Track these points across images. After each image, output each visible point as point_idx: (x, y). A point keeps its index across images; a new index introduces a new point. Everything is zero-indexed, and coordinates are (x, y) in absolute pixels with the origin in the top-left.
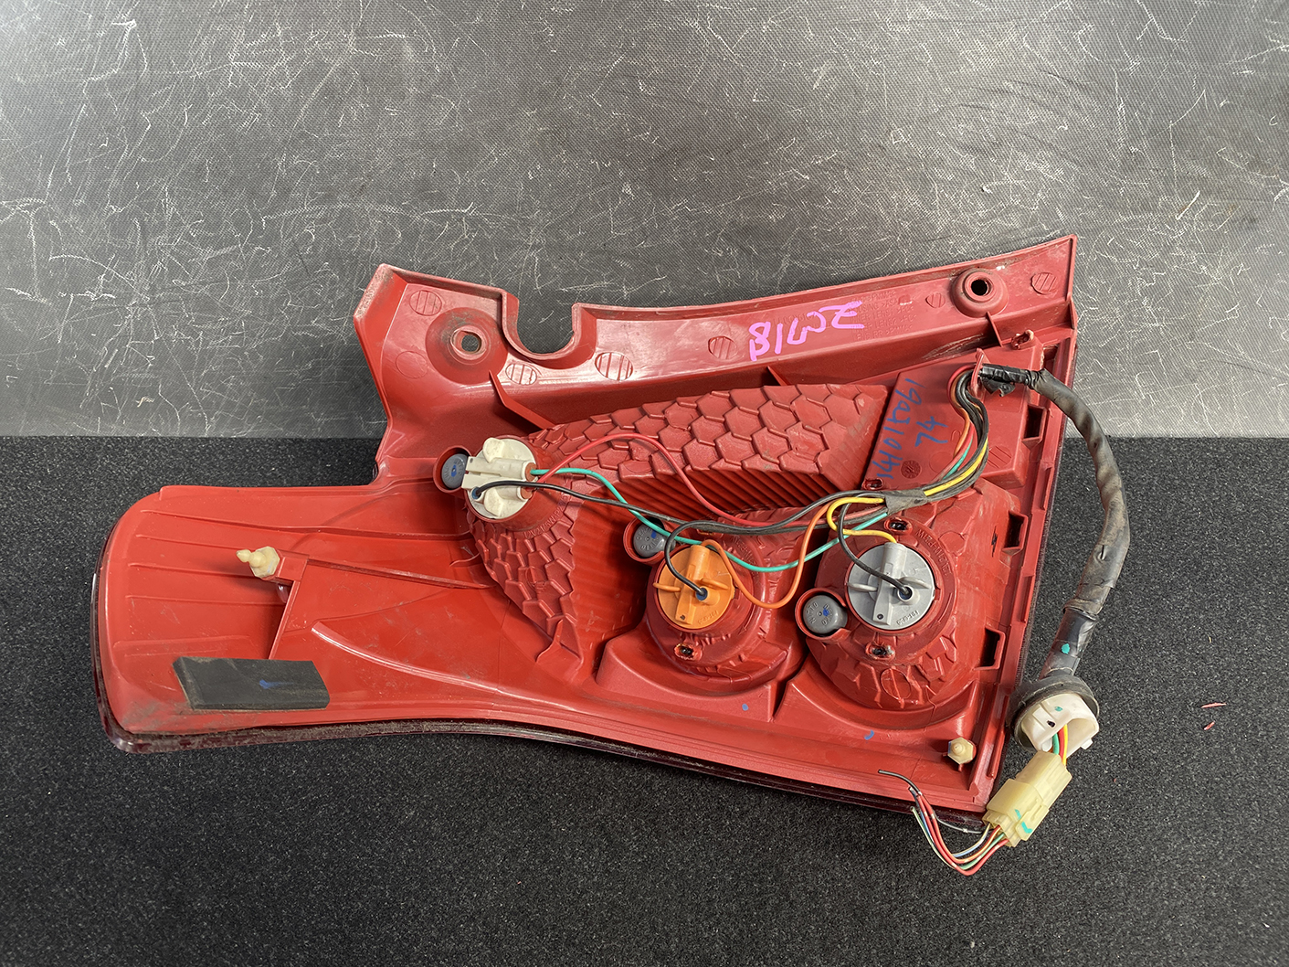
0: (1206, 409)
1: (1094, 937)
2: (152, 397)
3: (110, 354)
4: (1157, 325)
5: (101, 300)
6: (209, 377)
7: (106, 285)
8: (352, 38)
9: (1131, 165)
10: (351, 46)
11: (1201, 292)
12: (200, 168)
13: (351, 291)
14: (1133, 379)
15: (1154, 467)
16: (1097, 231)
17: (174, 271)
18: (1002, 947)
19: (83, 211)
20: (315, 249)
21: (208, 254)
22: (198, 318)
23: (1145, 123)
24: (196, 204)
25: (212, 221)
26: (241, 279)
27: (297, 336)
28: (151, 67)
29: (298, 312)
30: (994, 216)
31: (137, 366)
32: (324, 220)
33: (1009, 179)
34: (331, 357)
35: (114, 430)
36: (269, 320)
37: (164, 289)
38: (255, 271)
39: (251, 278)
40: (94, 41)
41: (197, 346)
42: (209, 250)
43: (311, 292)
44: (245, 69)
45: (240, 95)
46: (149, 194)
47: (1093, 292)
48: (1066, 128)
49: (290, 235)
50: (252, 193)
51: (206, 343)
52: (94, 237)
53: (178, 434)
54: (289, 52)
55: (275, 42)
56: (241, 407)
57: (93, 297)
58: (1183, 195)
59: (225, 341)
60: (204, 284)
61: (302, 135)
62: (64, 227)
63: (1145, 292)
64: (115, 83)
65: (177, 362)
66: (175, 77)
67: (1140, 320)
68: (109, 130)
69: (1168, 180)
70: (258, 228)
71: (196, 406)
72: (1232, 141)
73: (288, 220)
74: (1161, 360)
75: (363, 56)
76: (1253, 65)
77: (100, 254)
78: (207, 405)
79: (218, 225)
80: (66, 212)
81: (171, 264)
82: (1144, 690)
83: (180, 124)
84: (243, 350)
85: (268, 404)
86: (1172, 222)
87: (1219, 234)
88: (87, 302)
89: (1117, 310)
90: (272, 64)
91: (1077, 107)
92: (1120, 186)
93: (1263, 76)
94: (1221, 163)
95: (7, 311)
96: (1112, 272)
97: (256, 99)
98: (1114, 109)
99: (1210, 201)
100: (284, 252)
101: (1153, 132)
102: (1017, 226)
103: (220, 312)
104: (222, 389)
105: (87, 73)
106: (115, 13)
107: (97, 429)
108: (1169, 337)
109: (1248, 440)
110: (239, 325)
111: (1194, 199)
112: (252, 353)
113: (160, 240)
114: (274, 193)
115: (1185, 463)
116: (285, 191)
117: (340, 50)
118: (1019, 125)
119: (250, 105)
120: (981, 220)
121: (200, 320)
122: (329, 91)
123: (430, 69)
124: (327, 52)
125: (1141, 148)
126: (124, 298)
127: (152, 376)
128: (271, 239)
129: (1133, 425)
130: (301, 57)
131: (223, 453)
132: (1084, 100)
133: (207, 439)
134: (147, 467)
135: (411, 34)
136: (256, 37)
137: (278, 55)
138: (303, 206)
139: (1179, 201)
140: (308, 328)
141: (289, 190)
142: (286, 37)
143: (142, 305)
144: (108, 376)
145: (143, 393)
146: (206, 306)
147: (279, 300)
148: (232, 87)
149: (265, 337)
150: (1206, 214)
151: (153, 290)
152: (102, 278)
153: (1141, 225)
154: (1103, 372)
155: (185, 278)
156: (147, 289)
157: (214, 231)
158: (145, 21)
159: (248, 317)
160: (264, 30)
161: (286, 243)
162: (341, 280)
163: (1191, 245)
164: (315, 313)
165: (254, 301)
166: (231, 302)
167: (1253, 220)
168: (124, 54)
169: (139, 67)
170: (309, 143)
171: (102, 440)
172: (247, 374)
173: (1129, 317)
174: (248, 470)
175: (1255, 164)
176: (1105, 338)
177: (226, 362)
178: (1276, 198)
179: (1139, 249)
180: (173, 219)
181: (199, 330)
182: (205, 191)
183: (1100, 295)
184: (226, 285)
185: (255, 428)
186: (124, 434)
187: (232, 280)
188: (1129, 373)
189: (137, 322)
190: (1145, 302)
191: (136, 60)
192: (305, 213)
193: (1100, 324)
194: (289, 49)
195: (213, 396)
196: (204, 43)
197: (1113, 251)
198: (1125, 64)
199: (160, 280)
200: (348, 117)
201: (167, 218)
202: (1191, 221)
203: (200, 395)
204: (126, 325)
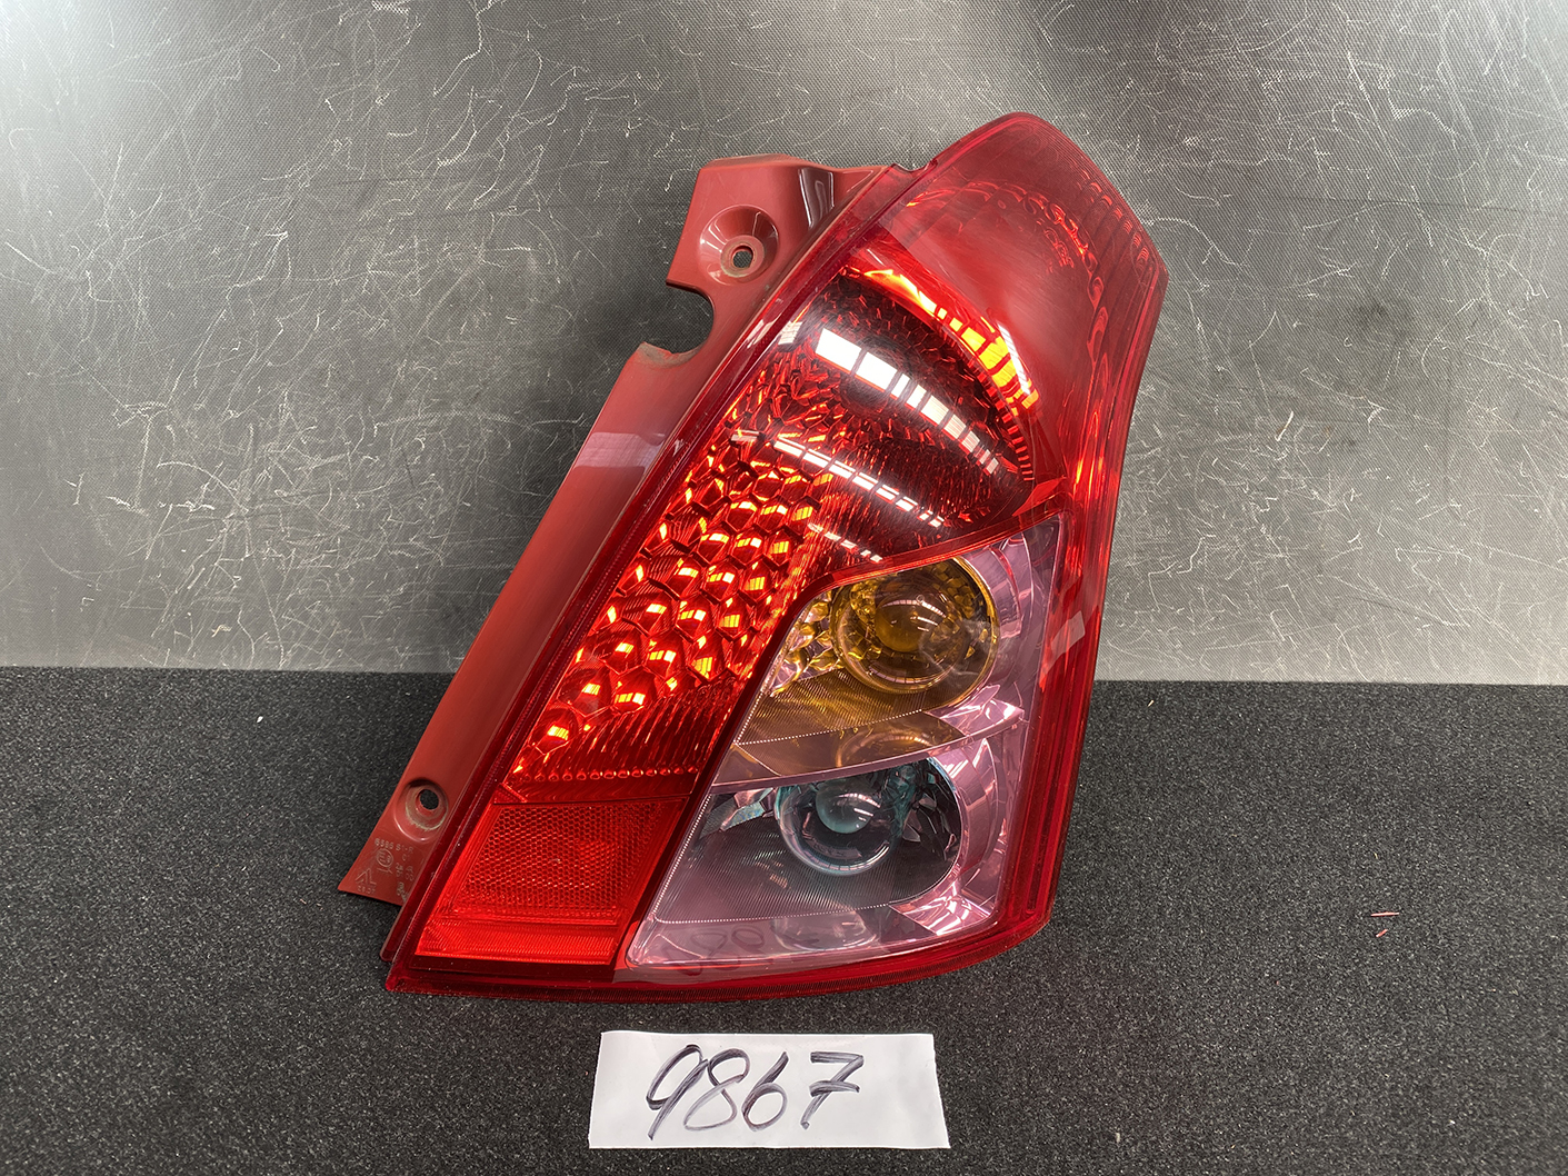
0: (1352, 654)
1: (1262, 1134)
2: (229, 625)
3: (196, 573)
4: (1281, 556)
5: (200, 512)
6: (294, 602)
7: (208, 495)
8: (482, 250)
9: (1221, 383)
10: (480, 259)
11: (1319, 519)
12: (322, 373)
13: (454, 505)
14: (1268, 618)
15: (1303, 706)
16: (1198, 450)
17: (278, 480)
18: (1153, 1143)
19: (202, 415)
20: (423, 459)
21: (315, 462)
22: (295, 533)
23: (1225, 342)
24: (312, 410)
25: (325, 427)
26: (344, 490)
27: (393, 556)
28: (293, 275)
29: (398, 528)
31: (221, 587)
32: (436, 428)
34: (425, 580)
35: (183, 663)
36: (367, 537)
37: (264, 500)
38: (360, 482)
39: (355, 489)
40: (246, 251)
41: (287, 565)
42: (318, 458)
43: (414, 505)
44: (380, 277)
45: (371, 302)
46: (270, 397)
47: (1207, 517)
49: (400, 443)
50: (369, 399)
51: (297, 562)
52: (206, 444)
53: (249, 668)
54: (422, 262)
55: (410, 253)
56: (322, 639)
57: (191, 507)
58: (1277, 416)
59: (317, 560)
60: (306, 495)
61: (425, 341)
62: (180, 432)
63: (1262, 519)
64: (258, 290)
65: (263, 583)
66: (314, 284)
67: (1262, 549)
68: (243, 334)
69: (1259, 399)
70: (369, 435)
71: (273, 636)
72: (1313, 361)
73: (400, 428)
74: (1293, 596)
75: (490, 267)
76: (1316, 288)
77: (208, 461)
78: (287, 635)
79: (330, 431)
80: (185, 418)
81: (277, 474)
82: (1306, 901)
83: (311, 329)
84: (335, 570)
85: (351, 635)
86: (1272, 443)
87: (1322, 457)
88: (183, 513)
89: (1236, 538)
90: (406, 273)
92: (1214, 404)
93: (1328, 298)
94: (1308, 383)
95: (102, 522)
96: (1222, 496)
97: (385, 305)
98: (1193, 328)
99: (1306, 423)
100: (391, 461)
101: (1235, 351)
103: (317, 527)
104: (305, 617)
105: (233, 280)
106: (271, 225)
107: (166, 660)
108: (1297, 570)
109: (1404, 685)
110: (334, 542)
111: (1290, 419)
112: (344, 576)
113: (270, 447)
114: (390, 400)
115: (1336, 703)
116: (401, 397)
117: (470, 261)
119: (379, 312)
121: (296, 536)
122: (454, 299)
123: (552, 280)
124: (457, 263)
125: (1226, 367)
126: (222, 510)
127: (234, 600)
128: (381, 447)
129: (1278, 671)
130: (433, 266)
131: (296, 683)
132: (1164, 319)
133: (280, 672)
134: (212, 694)
135: (536, 248)
136: (395, 248)
137: (412, 264)
138: (416, 413)
139: (1274, 421)
140: (406, 547)
141: (405, 396)
142: (422, 248)
143: (240, 517)
144: (189, 600)
145: (221, 620)
146: (305, 520)
147: (380, 515)
148: (365, 294)
149: (359, 557)
150: (1305, 434)
151: (254, 500)
152: (205, 488)
153: (1243, 446)
154: (1234, 609)
155: (288, 488)
156: (247, 499)
157: (325, 438)
158: (296, 232)
159: (346, 531)
160: (402, 242)
161: (394, 451)
162: (446, 493)
163: (1297, 468)
164: (414, 530)
165: (354, 515)
166: (331, 516)
167: (1352, 443)
168: (271, 262)
169: (282, 274)
170: (430, 350)
171: (167, 670)
172: (335, 599)
173: (1250, 546)
174: (321, 697)
175: (1340, 385)
176: (1229, 571)
177: (315, 584)
178: (1369, 420)
179: (1246, 471)
180: (287, 425)
181: (293, 546)
182: (324, 396)
183: (1216, 521)
184: (328, 496)
185: (333, 664)
186: (192, 667)
187: (335, 491)
188: (1263, 611)
189: (231, 537)
190: (1263, 529)
191: (280, 270)
192: (418, 421)
193: (1222, 554)
194: (423, 259)
195: (294, 625)
196: (346, 253)
197: (1219, 471)
198: (1196, 286)
199: (262, 490)
200: (470, 325)
201: (282, 424)
202: (1292, 443)
203: (281, 623)
204: (219, 539)
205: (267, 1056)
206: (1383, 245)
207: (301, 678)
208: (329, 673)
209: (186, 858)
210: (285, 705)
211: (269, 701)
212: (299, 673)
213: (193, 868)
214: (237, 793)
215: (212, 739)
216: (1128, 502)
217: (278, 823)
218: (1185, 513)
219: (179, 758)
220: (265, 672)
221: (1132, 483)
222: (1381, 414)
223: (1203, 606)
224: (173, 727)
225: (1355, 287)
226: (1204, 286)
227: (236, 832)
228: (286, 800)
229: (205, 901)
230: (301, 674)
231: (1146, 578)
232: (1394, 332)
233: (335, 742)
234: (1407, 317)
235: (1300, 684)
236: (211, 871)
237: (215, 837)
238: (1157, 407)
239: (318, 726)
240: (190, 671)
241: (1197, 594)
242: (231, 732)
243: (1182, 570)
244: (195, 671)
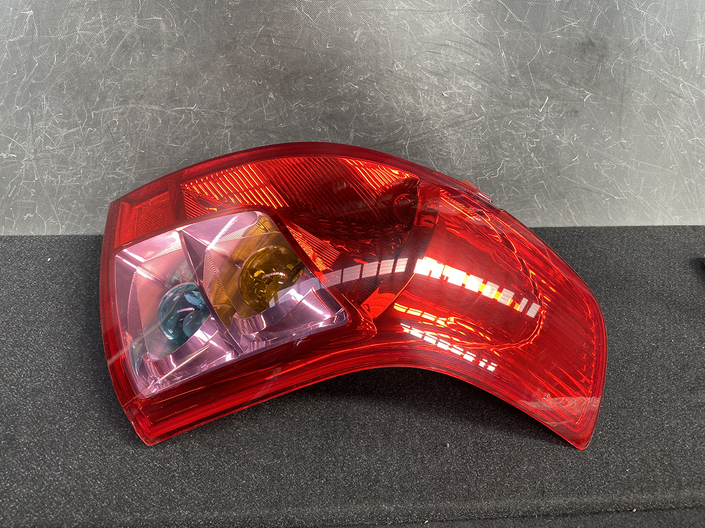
0: (573, 213)
1: (514, 441)
2: (32, 214)
3: (12, 188)
4: (540, 167)
5: (9, 158)
6: (63, 201)
7: (12, 149)
8: (136, 19)
9: (513, 83)
10: (136, 24)
11: (559, 150)
12: (61, 86)
13: (136, 152)
14: (534, 197)
15: (548, 239)
16: (502, 117)
17: (46, 141)
18: (464, 447)
19: (3, 109)
20: (118, 129)
21: (64, 132)
22: (58, 167)
23: (515, 62)
24: (59, 105)
25: (67, 114)
26: (81, 146)
27: (109, 178)
28: (39, 34)
29: (110, 164)
30: (451, 109)
31: (25, 195)
32: (123, 114)
33: (455, 89)
34: (126, 189)
35: (11, 233)
36: (95, 168)
37: (41, 151)
38: (88, 142)
39: (86, 145)
40: (12, 21)
41: (57, 183)
42: (65, 130)
43: (116, 152)
44: (85, 35)
45: (82, 48)
46: (36, 99)
47: (506, 150)
48: (479, 64)
49: (106, 122)
50: (87, 99)
51: (62, 182)
52: (7, 123)
53: (44, 234)
54: (105, 27)
55: (99, 21)
56: (79, 219)
57: (5, 156)
58: (540, 99)
59: (72, 181)
60: (62, 148)
61: (112, 69)
63: (532, 150)
64: (22, 42)
65: (46, 193)
66: (50, 39)
67: (531, 165)
68: (17, 66)
69: (532, 91)
70: (90, 117)
71: (55, 218)
72: (558, 71)
73: (105, 113)
74: (545, 187)
75: (141, 28)
76: (561, 33)
77: (10, 132)
78: (61, 218)
79: (69, 116)
81: (46, 138)
83: (52, 63)
84: (81, 185)
85: (93, 217)
86: (538, 113)
87: (561, 119)
88: (1, 159)
89: (519, 160)
90: (97, 32)
91: (482, 54)
92: (510, 94)
93: (567, 38)
94: (556, 82)
96: (513, 139)
97: (89, 50)
98: (500, 55)
99: (554, 102)
100: (103, 130)
101: (520, 67)
102: (463, 114)
103: (70, 164)
104: (70, 209)
105: (8, 37)
106: (23, 7)
107: (2, 232)
108: (548, 174)
109: (595, 227)
110: (79, 171)
111: (547, 101)
112: (86, 188)
113: (40, 125)
114: (98, 99)
115: (564, 237)
116: (103, 98)
117: (130, 26)
118: (456, 62)
119: (86, 53)
120: (445, 111)
121: (59, 169)
122: (125, 46)
123: (174, 35)
124: (124, 27)
125: (516, 75)
126: (20, 157)
127: (33, 201)
128: (96, 124)
129: (537, 222)
130: (111, 29)
131: (67, 241)
132: (486, 51)
133: (59, 236)
134: (25, 248)
135: (164, 17)
136: (90, 18)
137: (100, 28)
138: (112, 106)
139: (539, 102)
140: (115, 173)
141: (105, 97)
142: (104, 19)
143: (30, 160)
144: (10, 201)
145: (28, 211)
146: (63, 161)
147: (100, 158)
148: (78, 44)
149: (93, 179)
150: (554, 108)
151: (36, 152)
152: (10, 146)
153: (524, 114)
154: (517, 194)
155: (52, 145)
156: (33, 151)
157: (67, 119)
158: (36, 9)
159: (84, 166)
160: (94, 15)
161: (103, 125)
162: (132, 146)
163: (549, 125)
164: (118, 164)
165: (88, 158)
166: (76, 158)
167: (576, 112)
168: (26, 27)
169: (33, 34)
170: (115, 73)
171: (3, 237)
172: (83, 199)
173: (526, 163)
174: (79, 248)
175: (572, 83)
176: (516, 175)
177: (72, 193)
178: (585, 100)
179: (525, 127)
180: (47, 113)
181: (59, 174)
182: (63, 98)
183: (510, 152)
184: (73, 149)
185: (85, 231)
186: (16, 235)
187: (76, 146)
188: (532, 194)
189: (26, 170)
190: (532, 155)
191: (32, 31)
192: (113, 110)
193: (512, 167)
194: (106, 25)
195: (65, 213)
196: (65, 22)
197: (512, 127)
198: (501, 33)
199: (39, 146)
200: (134, 59)
201: (44, 112)
202: (547, 113)
203: (58, 212)
204: (21, 171)
205: (50, 423)
206: (594, 10)
207: (70, 238)
208: (83, 236)
209: (12, 329)
210: (61, 252)
211: (54, 250)
212: (69, 236)
213: (15, 333)
214: (37, 297)
215: (25, 270)
216: (468, 144)
217: (57, 310)
218: (496, 148)
219: (9, 280)
220: (52, 236)
221: (470, 135)
222: (591, 97)
223: (503, 193)
224: (6, 264)
225: (580, 32)
226: (505, 33)
227: (36, 315)
228: (61, 299)
229: (21, 350)
230: (70, 236)
231: (476, 181)
232: (598, 55)
233: (86, 270)
234: (605, 47)
235: (547, 228)
236: (24, 335)
237: (26, 318)
238: (482, 96)
239: (78, 262)
240: (15, 236)
241: (500, 187)
242: (35, 266)
243: (493, 176)
244: (17, 236)
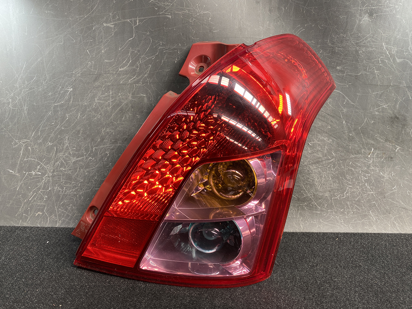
0: (397, 224)
2: (42, 212)
3: (33, 195)
4: (372, 193)
5: (36, 175)
6: (63, 205)
7: (39, 169)
8: (130, 95)
9: (351, 139)
10: (130, 98)
11: (383, 181)
12: (79, 131)
14: (370, 213)
15: (385, 240)
16: (346, 160)
17: (62, 165)
19: (40, 144)
20: (108, 159)
21: (74, 159)
22: (65, 182)
23: (352, 127)
24: (75, 143)
25: (78, 148)
26: (82, 168)
27: (96, 190)
28: (73, 101)
29: (98, 181)
30: (314, 153)
31: (40, 199)
32: (113, 149)
33: (316, 141)
35: (25, 224)
36: (88, 184)
37: (57, 171)
38: (87, 166)
39: (86, 168)
40: (59, 94)
41: (62, 193)
42: (75, 158)
43: (104, 174)
44: (99, 103)
45: (96, 110)
46: (62, 139)
47: (349, 180)
48: (330, 127)
49: (101, 154)
50: (93, 140)
51: (65, 191)
52: (40, 153)
53: (46, 226)
54: (112, 98)
55: (109, 96)
56: (71, 217)
57: (33, 173)
58: (368, 149)
59: (72, 191)
60: (70, 170)
61: (111, 122)
62: (33, 149)
63: (366, 181)
64: (62, 106)
65: (54, 198)
66: (79, 104)
67: (366, 191)
68: (56, 119)
69: (363, 145)
70: (92, 151)
71: (56, 216)
72: (378, 133)
73: (101, 149)
74: (377, 206)
75: (133, 100)
76: (378, 111)
77: (40, 159)
78: (60, 216)
79: (79, 150)
80: (35, 145)
81: (62, 163)
83: (77, 118)
84: (77, 194)
85: (80, 216)
86: (367, 158)
87: (383, 162)
88: (30, 175)
89: (358, 187)
90: (107, 102)
91: (332, 121)
92: (349, 146)
93: (381, 114)
94: (377, 140)
95: (4, 178)
96: (353, 174)
97: (100, 111)
98: (342, 123)
99: (377, 152)
100: (98, 159)
101: (355, 130)
102: (321, 156)
103: (73, 180)
104: (66, 210)
105: (54, 103)
106: (67, 86)
107: (20, 224)
108: (377, 197)
110: (78, 185)
111: (372, 151)
112: (80, 196)
113: (61, 154)
114: (99, 140)
115: (396, 240)
116: (102, 139)
117: (127, 99)
118: (317, 126)
119: (98, 113)
120: (310, 154)
122: (121, 110)
123: (151, 105)
124: (123, 99)
125: (353, 134)
126: (43, 174)
127: (44, 204)
128: (95, 155)
129: (374, 229)
130: (115, 100)
131: (61, 231)
132: (333, 120)
133: (57, 228)
134: (33, 234)
135: (147, 95)
136: (104, 94)
137: (109, 99)
138: (107, 144)
139: (368, 151)
141: (104, 139)
142: (112, 94)
143: (49, 177)
144: (29, 203)
145: (39, 210)
146: (69, 178)
147: (93, 177)
148: (94, 108)
149: (85, 190)
150: (377, 155)
151: (54, 171)
152: (38, 167)
153: (359, 158)
154: (359, 210)
155: (65, 167)
156: (52, 171)
157: (78, 152)
158: (75, 89)
159: (82, 182)
160: (107, 92)
161: (99, 156)
163: (376, 166)
165: (85, 176)
166: (77, 177)
167: (392, 158)
168: (66, 98)
170: (113, 125)
171: (20, 227)
172: (76, 204)
173: (363, 190)
174: (69, 236)
175: (386, 140)
176: (357, 197)
177: (70, 199)
178: (396, 151)
179: (360, 166)
180: (67, 147)
181: (65, 186)
182: (78, 139)
183: (352, 182)
184: (77, 170)
185: (74, 225)
186: (28, 226)
187: (79, 169)
188: (368, 210)
189: (45, 183)
190: (366, 184)
191: (69, 100)
192: (107, 147)
193: (354, 192)
194: (112, 97)
195: (63, 212)
196: (89, 95)
197: (352, 167)
198: (342, 110)
199: (57, 168)
200: (126, 117)
201: (65, 147)
202: (373, 158)
203: (58, 212)
204: (41, 184)
206: (397, 99)
207: (63, 229)
208: (72, 228)
209: (14, 289)
210: (57, 238)
211: (52, 236)
212: (62, 228)
213: (17, 292)
214: (36, 267)
215: (30, 248)
216: (325, 176)
217: (49, 277)
218: (342, 179)
219: (18, 255)
220: (51, 227)
221: (326, 169)
222: (400, 149)
223: (349, 209)
224: (18, 244)
225: (389, 111)
226: (345, 110)
227: (34, 280)
228: (53, 269)
229: (19, 305)
230: (63, 228)
231: (331, 200)
232: (402, 124)
233: (72, 250)
234: (405, 120)
235: (382, 234)
236: (23, 294)
237: (26, 282)
238: (333, 146)
239: (67, 245)
240: (27, 227)
241: (347, 205)
242: (37, 246)
243: (342, 197)
244: (29, 227)
